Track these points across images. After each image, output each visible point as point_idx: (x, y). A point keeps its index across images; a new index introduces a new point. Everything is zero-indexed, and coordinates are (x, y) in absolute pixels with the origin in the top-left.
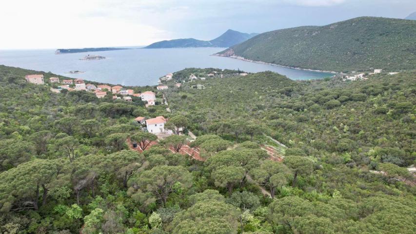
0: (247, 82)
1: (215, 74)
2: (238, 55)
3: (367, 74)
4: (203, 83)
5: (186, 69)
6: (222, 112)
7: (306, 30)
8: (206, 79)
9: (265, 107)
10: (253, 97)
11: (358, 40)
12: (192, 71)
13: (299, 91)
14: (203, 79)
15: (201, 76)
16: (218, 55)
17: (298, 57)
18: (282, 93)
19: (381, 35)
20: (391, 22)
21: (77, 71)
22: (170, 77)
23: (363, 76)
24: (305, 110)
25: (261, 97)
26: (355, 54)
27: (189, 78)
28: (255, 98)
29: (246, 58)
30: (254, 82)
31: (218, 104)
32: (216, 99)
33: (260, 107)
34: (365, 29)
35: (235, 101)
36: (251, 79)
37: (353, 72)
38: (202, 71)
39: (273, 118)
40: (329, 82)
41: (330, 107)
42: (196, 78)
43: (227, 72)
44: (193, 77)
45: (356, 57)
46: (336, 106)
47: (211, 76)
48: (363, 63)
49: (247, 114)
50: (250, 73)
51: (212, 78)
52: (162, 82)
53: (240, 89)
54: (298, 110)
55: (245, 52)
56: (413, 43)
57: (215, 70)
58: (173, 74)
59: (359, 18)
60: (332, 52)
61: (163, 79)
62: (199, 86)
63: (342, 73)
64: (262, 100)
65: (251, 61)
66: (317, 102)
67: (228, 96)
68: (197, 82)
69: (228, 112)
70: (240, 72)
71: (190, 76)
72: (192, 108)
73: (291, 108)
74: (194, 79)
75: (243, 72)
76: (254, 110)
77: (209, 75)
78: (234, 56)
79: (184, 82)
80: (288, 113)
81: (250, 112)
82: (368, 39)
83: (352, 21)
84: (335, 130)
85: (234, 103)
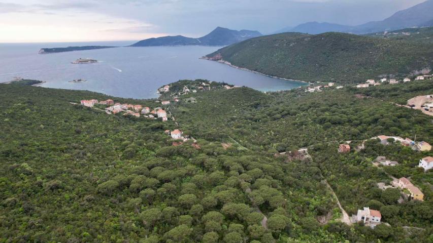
0: (228, 96)
1: (204, 86)
2: (226, 60)
3: (323, 87)
4: (195, 95)
5: (180, 81)
6: (209, 124)
7: (285, 40)
8: (197, 92)
9: (236, 118)
10: (230, 110)
11: (325, 53)
12: (185, 83)
13: (264, 104)
14: (195, 91)
15: (193, 89)
16: (207, 58)
17: (276, 66)
18: (252, 106)
19: (342, 50)
20: (351, 39)
21: (80, 80)
22: (167, 89)
23: (320, 88)
24: (260, 121)
25: (235, 110)
26: (321, 66)
27: (183, 90)
28: (231, 111)
29: (232, 64)
30: (233, 97)
31: (206, 116)
32: (204, 113)
33: (233, 119)
34: (331, 44)
35: (218, 114)
36: (231, 94)
37: (318, 82)
38: (193, 83)
39: (238, 127)
40: (293, 93)
41: (275, 119)
42: (188, 90)
43: (214, 84)
44: (186, 90)
45: (322, 69)
46: (278, 119)
47: (201, 89)
48: (327, 74)
49: (223, 125)
50: (232, 86)
51: (202, 91)
52: (161, 93)
53: (222, 103)
54: (256, 121)
55: (231, 58)
56: (365, 58)
57: (204, 81)
58: (169, 85)
59: (327, 33)
60: (304, 63)
61: (162, 90)
62: (193, 99)
63: (309, 83)
64: (236, 112)
65: (237, 67)
66: (269, 115)
67: (213, 109)
68: (190, 94)
69: (212, 124)
70: (225, 84)
71: (184, 88)
72: (190, 121)
73: (251, 119)
74: (188, 91)
75: (227, 84)
76: (228, 122)
77: (200, 88)
78: (221, 61)
79: (180, 94)
80: (248, 123)
81: (226, 123)
82: (333, 53)
83: (321, 36)
84: (268, 135)
85: (217, 116)
